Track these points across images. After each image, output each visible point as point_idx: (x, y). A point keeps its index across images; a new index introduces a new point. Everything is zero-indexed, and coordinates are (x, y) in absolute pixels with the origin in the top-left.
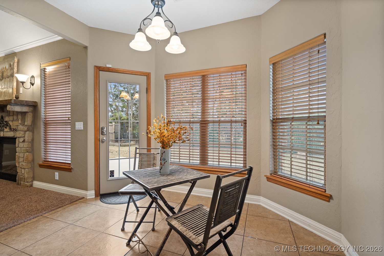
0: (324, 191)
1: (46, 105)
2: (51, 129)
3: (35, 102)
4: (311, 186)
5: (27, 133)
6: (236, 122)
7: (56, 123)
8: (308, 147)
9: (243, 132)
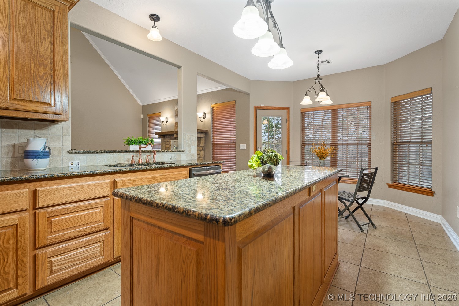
0: (430, 190)
1: (213, 132)
2: (217, 149)
3: (207, 131)
4: (421, 188)
5: (202, 151)
6: (362, 144)
7: (221, 144)
8: (421, 162)
9: (368, 150)
